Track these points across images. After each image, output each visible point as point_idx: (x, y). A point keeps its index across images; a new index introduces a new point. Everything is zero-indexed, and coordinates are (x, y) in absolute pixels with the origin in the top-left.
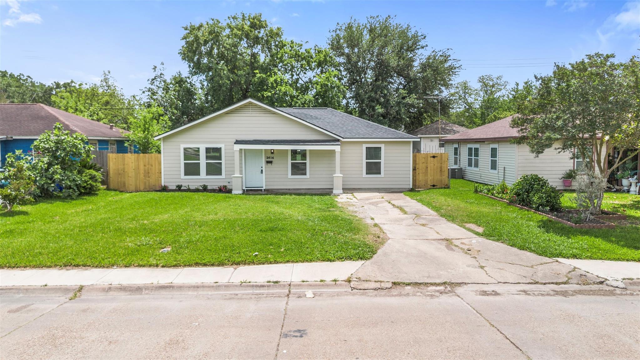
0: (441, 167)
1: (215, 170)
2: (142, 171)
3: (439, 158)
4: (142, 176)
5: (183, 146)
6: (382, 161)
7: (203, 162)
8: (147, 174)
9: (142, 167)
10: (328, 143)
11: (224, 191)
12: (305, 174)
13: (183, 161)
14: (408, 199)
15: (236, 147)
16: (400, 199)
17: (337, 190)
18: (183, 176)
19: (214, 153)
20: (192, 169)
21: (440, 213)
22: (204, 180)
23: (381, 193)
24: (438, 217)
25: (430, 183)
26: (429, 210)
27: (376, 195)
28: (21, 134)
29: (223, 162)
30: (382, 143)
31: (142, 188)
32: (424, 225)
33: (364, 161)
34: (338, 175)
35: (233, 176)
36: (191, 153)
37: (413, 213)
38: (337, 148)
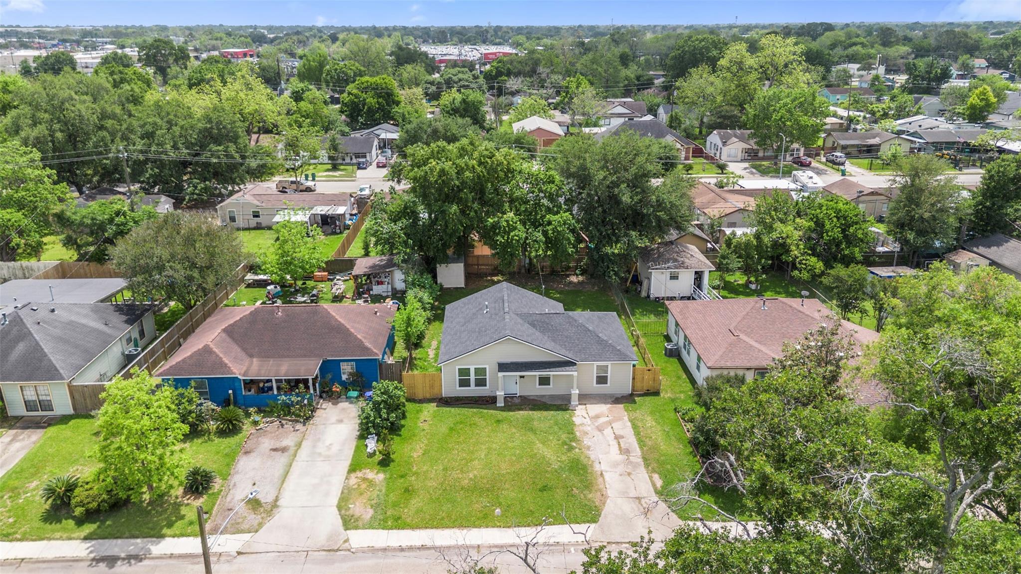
0: (654, 378)
1: (481, 383)
2: (428, 385)
3: (652, 371)
4: (428, 388)
5: (457, 367)
7: (472, 377)
8: (432, 387)
10: (567, 368)
11: (489, 402)
12: (549, 384)
13: (458, 378)
14: (626, 418)
15: (501, 374)
16: (619, 419)
17: (574, 401)
18: (458, 388)
19: (480, 371)
20: (464, 383)
21: (643, 453)
22: (472, 390)
23: (605, 403)
24: (640, 460)
25: (645, 388)
26: (637, 446)
27: (602, 408)
28: (332, 356)
29: (487, 377)
30: (609, 363)
31: (428, 396)
32: (629, 474)
33: (595, 375)
34: (575, 392)
35: (498, 393)
36: (464, 372)
37: (625, 452)
38: (575, 374)
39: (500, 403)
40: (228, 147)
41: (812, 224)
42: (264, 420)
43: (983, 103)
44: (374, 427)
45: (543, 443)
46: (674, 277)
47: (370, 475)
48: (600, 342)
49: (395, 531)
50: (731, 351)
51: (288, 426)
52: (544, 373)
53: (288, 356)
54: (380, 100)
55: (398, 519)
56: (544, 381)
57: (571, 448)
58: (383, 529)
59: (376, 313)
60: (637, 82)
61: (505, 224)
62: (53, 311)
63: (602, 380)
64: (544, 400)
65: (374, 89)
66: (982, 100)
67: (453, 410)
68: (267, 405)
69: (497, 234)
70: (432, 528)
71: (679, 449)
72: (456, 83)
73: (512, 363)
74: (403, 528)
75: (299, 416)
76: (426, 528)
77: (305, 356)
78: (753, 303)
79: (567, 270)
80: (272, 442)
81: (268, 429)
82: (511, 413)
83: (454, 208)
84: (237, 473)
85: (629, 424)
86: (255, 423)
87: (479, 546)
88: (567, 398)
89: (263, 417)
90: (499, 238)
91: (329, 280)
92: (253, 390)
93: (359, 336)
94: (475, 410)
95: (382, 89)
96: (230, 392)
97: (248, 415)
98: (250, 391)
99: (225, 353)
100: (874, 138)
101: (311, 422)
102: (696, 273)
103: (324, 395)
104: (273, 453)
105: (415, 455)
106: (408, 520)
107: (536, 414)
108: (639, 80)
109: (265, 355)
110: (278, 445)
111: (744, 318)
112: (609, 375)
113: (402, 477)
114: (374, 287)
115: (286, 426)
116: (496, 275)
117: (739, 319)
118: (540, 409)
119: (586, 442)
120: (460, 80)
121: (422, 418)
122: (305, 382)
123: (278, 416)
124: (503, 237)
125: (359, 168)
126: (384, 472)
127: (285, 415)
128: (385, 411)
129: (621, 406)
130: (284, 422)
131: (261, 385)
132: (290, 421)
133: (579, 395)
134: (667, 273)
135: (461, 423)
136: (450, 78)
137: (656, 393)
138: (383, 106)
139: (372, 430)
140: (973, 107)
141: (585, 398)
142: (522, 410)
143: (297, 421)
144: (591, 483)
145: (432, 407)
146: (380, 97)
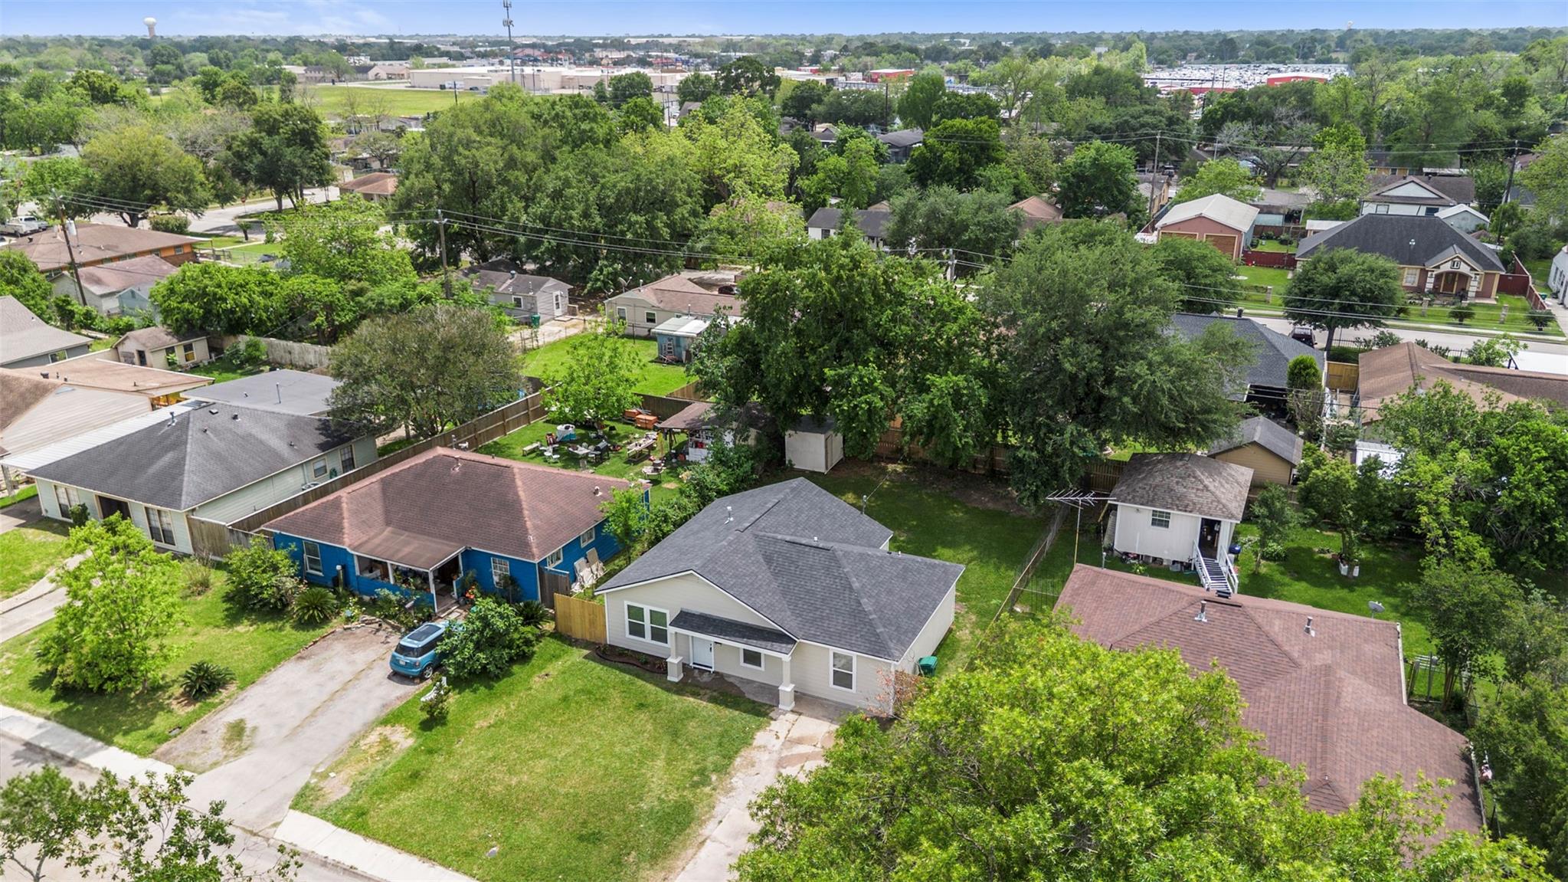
1: (660, 635)
2: (587, 621)
4: (587, 625)
5: (626, 603)
7: (647, 623)
8: (592, 623)
9: (587, 616)
10: (776, 645)
11: (652, 667)
12: (759, 665)
13: (627, 620)
15: (673, 630)
17: (786, 703)
18: (628, 635)
19: (658, 618)
20: (636, 630)
22: (647, 645)
23: (836, 721)
27: (822, 729)
28: (479, 546)
30: (854, 654)
31: (588, 637)
33: (832, 669)
34: (787, 689)
35: (670, 660)
36: (635, 613)
38: (786, 658)
39: (674, 676)
40: (654, 218)
42: (362, 617)
46: (1161, 521)
47: (399, 736)
48: (857, 613)
49: (344, 831)
51: (383, 634)
52: (753, 647)
53: (429, 534)
55: (363, 814)
56: (752, 658)
57: (700, 784)
58: (333, 823)
59: (596, 493)
62: (235, 417)
63: (843, 679)
64: (745, 689)
65: (961, 138)
72: (1134, 130)
73: (700, 617)
74: (356, 832)
76: (383, 842)
77: (447, 538)
80: (344, 651)
81: (357, 631)
82: (674, 698)
84: (263, 683)
86: (348, 619)
88: (775, 693)
89: (364, 613)
93: (528, 524)
96: (339, 567)
98: (372, 571)
99: (355, 513)
102: (1208, 521)
103: (462, 601)
105: (479, 724)
106: (372, 821)
107: (710, 709)
109: (403, 525)
111: (1146, 629)
112: (854, 673)
113: (431, 752)
114: (691, 450)
118: (723, 703)
120: (1143, 126)
121: (547, 671)
123: (381, 617)
126: (419, 736)
132: (392, 626)
133: (795, 696)
134: (1146, 513)
135: (588, 693)
136: (1126, 122)
138: (969, 165)
141: (804, 701)
142: (697, 696)
143: (398, 630)
145: (581, 655)
146: (967, 151)
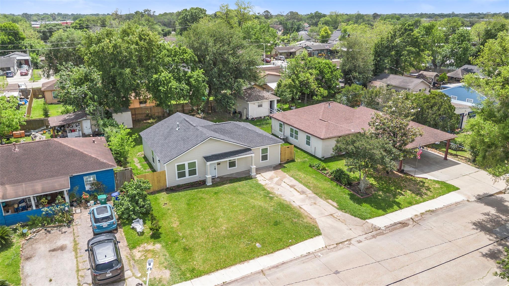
0: (291, 152)
1: (193, 172)
2: (156, 181)
3: (290, 148)
4: (156, 183)
5: (176, 164)
6: (268, 154)
7: (187, 170)
8: (159, 181)
9: (156, 179)
10: (248, 153)
11: (202, 184)
12: (235, 166)
13: (177, 172)
14: (287, 176)
15: (208, 163)
16: (285, 177)
17: (253, 173)
18: (177, 179)
19: (192, 165)
20: (182, 175)
21: (312, 191)
22: (188, 179)
23: (271, 171)
24: (314, 195)
25: (287, 159)
26: (306, 188)
27: (271, 173)
28: (77, 172)
29: (197, 168)
30: (267, 147)
31: (157, 189)
32: (315, 203)
33: (261, 155)
34: (254, 167)
35: (207, 177)
36: (181, 167)
37: (303, 193)
38: (253, 155)
39: (209, 183)
41: (318, 72)
42: (31, 231)
43: (326, 34)
44: (134, 214)
45: (253, 199)
46: (260, 105)
47: (150, 247)
50: (328, 129)
51: (55, 231)
52: (232, 159)
54: (10, 37)
55: (193, 270)
56: (232, 164)
57: (271, 198)
58: (186, 281)
59: (94, 142)
60: (162, 32)
61: (163, 79)
63: (264, 158)
64: (234, 176)
65: (4, 30)
66: (326, 33)
67: (180, 193)
68: (29, 220)
69: (159, 86)
70: (221, 269)
71: (329, 184)
73: (213, 156)
74: (200, 276)
75: (62, 221)
77: (52, 176)
78: (323, 106)
79: (192, 112)
80: (47, 245)
81: (37, 237)
82: (220, 187)
83: (128, 70)
84: (27, 276)
85: (292, 178)
86: (23, 235)
87: (262, 271)
88: (249, 171)
89: (29, 229)
90: (161, 88)
91: (26, 136)
92: (10, 211)
93: (93, 156)
94: (196, 190)
95: (10, 30)
97: (15, 230)
98: (8, 212)
100: (292, 49)
101: (74, 224)
102: (271, 101)
103: (75, 204)
104: (53, 253)
105: (175, 226)
106: (201, 269)
107: (236, 184)
108: (163, 31)
109: (14, 181)
110: (54, 246)
111: (324, 113)
113: (176, 241)
115: (52, 232)
116: (150, 119)
117: (321, 114)
118: (236, 181)
119: (277, 192)
121: (162, 203)
122: (61, 193)
123: (43, 226)
124: (164, 87)
125: (7, 77)
126: (160, 242)
127: (48, 223)
128: (141, 200)
129: (280, 170)
130: (49, 229)
131: (16, 206)
132: (54, 227)
133: (256, 169)
134: (256, 103)
135: (193, 199)
137: (293, 161)
138: (13, 41)
139: (133, 216)
140: (323, 37)
141: (259, 170)
142: (225, 184)
143: (61, 226)
144: (299, 214)
145: (164, 194)
146: (10, 35)
